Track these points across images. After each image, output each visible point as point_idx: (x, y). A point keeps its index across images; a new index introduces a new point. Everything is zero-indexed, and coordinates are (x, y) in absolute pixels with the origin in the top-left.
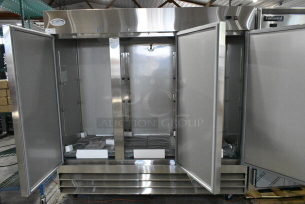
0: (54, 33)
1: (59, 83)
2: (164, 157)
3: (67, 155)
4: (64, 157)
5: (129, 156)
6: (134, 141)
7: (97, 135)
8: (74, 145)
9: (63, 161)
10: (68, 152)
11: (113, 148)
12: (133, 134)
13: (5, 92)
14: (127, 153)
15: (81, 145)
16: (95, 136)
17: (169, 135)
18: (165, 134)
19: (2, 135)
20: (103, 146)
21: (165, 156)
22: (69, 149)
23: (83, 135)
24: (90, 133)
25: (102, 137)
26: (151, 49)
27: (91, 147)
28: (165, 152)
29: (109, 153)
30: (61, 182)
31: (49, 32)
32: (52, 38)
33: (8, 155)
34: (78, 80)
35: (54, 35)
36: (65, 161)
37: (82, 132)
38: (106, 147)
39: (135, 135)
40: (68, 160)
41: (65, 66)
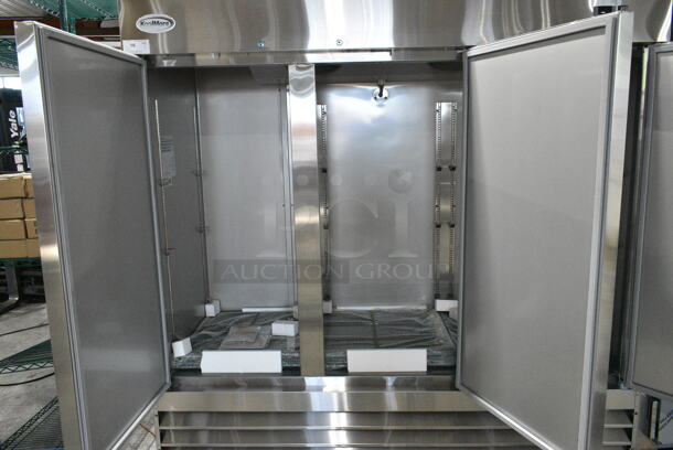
0: (147, 51)
1: (159, 183)
2: (425, 369)
3: (178, 365)
4: (171, 370)
5: (334, 367)
6: (342, 325)
7: (244, 310)
8: (194, 336)
9: (168, 380)
10: (180, 358)
11: (293, 345)
12: (334, 307)
13: (19, 205)
14: (330, 359)
15: (209, 336)
16: (239, 312)
17: (423, 308)
18: (414, 307)
19: (6, 304)
20: (265, 339)
21: (429, 367)
22: (181, 349)
23: (211, 310)
24: (229, 305)
25: (259, 313)
26: (381, 95)
27: (236, 343)
28: (428, 357)
29: (283, 359)
30: (163, 434)
31: (133, 48)
32: (140, 65)
33: (27, 366)
34: (199, 175)
35: (146, 57)
36: (172, 380)
37: (208, 302)
38: (274, 343)
39: (341, 308)
40: (180, 378)
41: (171, 137)
